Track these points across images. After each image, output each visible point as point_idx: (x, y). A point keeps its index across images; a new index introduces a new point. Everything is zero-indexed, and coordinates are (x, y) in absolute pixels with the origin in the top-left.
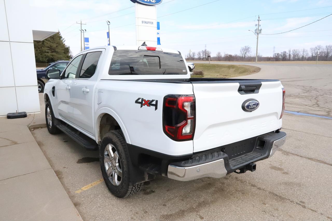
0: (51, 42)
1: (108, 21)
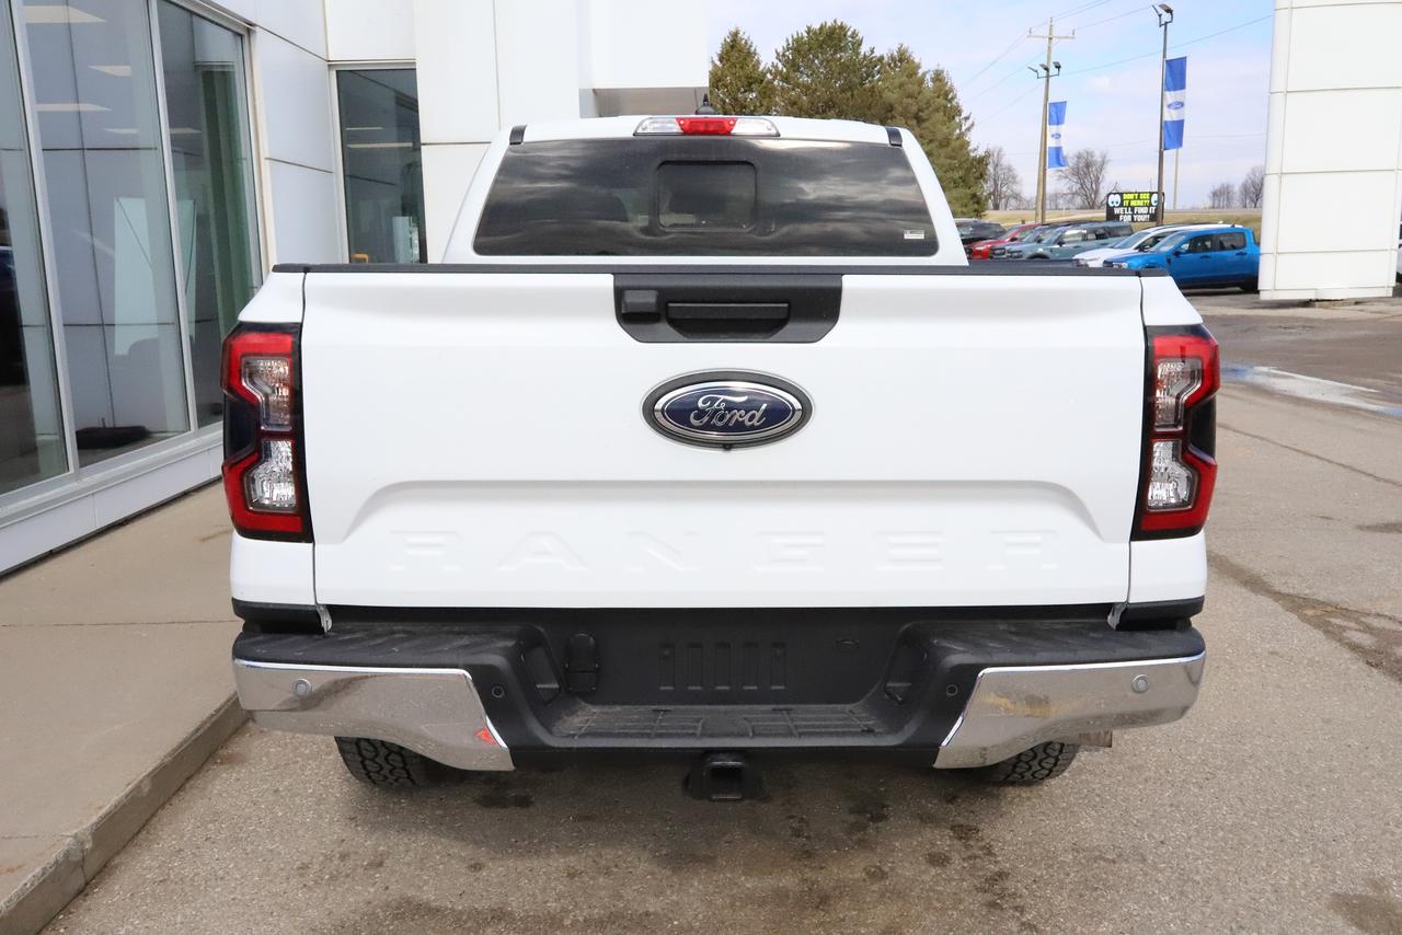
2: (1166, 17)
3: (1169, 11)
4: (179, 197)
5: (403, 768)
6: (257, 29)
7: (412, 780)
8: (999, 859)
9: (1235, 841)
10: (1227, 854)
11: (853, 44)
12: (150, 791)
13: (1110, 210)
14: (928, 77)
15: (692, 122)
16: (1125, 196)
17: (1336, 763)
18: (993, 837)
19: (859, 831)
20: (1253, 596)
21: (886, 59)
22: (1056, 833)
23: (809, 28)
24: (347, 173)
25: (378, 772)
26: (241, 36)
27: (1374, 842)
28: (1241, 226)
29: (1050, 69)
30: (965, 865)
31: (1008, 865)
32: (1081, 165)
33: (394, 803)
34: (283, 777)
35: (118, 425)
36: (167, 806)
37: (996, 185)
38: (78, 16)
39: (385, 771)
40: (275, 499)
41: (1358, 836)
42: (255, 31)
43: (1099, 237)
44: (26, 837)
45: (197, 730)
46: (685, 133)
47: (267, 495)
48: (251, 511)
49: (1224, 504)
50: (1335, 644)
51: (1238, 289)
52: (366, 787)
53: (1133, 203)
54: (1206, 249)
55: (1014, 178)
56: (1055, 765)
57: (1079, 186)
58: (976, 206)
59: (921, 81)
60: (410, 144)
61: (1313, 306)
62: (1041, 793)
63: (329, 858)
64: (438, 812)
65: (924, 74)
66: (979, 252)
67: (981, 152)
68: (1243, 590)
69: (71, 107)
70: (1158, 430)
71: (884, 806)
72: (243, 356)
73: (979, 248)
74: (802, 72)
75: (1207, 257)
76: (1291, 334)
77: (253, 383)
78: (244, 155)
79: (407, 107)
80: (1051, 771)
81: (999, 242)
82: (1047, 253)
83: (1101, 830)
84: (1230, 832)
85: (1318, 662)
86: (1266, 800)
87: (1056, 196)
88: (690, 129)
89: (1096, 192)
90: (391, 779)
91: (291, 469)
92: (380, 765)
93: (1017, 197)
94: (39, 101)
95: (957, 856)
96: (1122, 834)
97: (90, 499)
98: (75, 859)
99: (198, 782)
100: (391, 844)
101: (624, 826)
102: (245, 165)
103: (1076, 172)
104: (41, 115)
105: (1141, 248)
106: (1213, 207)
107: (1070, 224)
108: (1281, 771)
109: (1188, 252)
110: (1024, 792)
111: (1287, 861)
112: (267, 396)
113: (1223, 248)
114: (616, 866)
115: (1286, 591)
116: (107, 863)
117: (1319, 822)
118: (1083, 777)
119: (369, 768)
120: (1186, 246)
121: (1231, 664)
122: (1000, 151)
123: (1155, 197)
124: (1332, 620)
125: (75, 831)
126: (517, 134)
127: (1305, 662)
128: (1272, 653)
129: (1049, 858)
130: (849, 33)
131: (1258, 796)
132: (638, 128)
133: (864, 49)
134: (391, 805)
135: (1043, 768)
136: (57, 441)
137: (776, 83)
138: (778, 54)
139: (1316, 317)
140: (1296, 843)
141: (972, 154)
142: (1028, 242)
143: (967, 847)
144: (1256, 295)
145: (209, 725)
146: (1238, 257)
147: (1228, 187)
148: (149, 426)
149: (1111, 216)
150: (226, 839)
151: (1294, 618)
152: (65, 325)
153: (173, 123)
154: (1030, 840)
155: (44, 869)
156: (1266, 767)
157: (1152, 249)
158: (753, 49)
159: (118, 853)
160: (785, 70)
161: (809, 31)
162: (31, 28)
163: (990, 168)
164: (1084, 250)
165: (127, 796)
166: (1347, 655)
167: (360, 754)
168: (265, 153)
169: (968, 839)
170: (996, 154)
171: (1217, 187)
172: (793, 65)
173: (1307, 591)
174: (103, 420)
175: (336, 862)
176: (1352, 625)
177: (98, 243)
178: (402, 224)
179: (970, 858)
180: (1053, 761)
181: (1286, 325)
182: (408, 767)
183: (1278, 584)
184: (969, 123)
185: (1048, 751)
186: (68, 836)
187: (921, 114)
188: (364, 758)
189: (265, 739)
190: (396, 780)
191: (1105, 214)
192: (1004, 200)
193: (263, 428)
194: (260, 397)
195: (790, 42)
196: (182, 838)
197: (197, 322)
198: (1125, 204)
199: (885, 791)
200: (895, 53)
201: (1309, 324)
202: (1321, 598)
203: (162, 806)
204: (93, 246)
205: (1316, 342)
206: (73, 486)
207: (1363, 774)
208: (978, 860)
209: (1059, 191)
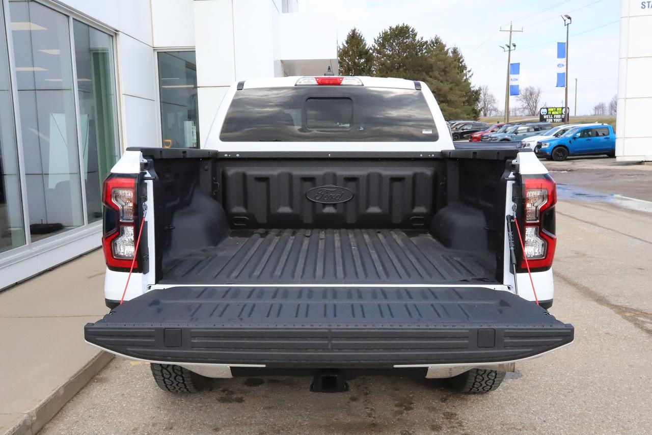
0: (438, 80)
1: (566, 16)
2: (568, 21)
3: (569, 18)
4: (81, 113)
5: (183, 383)
6: (120, 33)
7: (187, 389)
8: (466, 428)
9: (580, 421)
10: (576, 427)
11: (412, 35)
12: (64, 394)
13: (542, 116)
14: (450, 51)
15: (323, 79)
16: (549, 110)
17: (633, 386)
18: (463, 417)
19: (399, 415)
20: (600, 306)
21: (429, 42)
22: (493, 417)
23: (391, 27)
24: (162, 101)
25: (171, 385)
26: (112, 36)
27: (648, 422)
28: (607, 124)
29: (510, 47)
30: (449, 431)
31: (469, 431)
32: (528, 94)
33: (179, 400)
34: (126, 388)
35: (49, 223)
36: (71, 401)
37: (485, 104)
38: (34, 27)
39: (174, 385)
40: (125, 252)
41: (641, 420)
42: (119, 34)
43: (536, 130)
44: (5, 414)
45: (86, 366)
46: (319, 84)
47: (122, 251)
48: (115, 259)
49: (590, 262)
50: (638, 330)
51: (606, 156)
52: (165, 393)
53: (553, 113)
54: (589, 136)
55: (494, 100)
56: (493, 384)
57: (527, 104)
58: (474, 115)
59: (447, 53)
60: (193, 86)
61: (644, 164)
62: (488, 398)
63: (147, 425)
64: (199, 405)
65: (448, 50)
66: (475, 138)
67: (476, 88)
68: (596, 303)
69: (30, 69)
70: (528, 222)
71: (411, 403)
72: (113, 188)
73: (475, 136)
74: (387, 49)
75: (589, 140)
76: (632, 179)
77: (117, 200)
78: (112, 93)
79: (191, 68)
80: (491, 387)
81: (486, 132)
82: (509, 138)
83: (516, 415)
84: (578, 417)
85: (629, 338)
86: (598, 402)
87: (515, 110)
88: (321, 83)
89: (536, 107)
90: (177, 388)
91: (133, 239)
92: (172, 381)
93: (495, 110)
94: (17, 66)
95: (445, 426)
96: (526, 417)
97: (36, 257)
98: (28, 424)
99: (86, 390)
100: (176, 419)
101: (287, 412)
102: (113, 98)
103: (525, 98)
104: (18, 73)
105: (556, 135)
106: (595, 115)
107: (520, 123)
108: (606, 389)
109: (580, 137)
110: (480, 397)
111: (605, 431)
112: (123, 206)
113: (597, 135)
114: (283, 430)
115: (617, 304)
116: (43, 426)
117: (622, 413)
118: (509, 391)
119: (167, 383)
120: (579, 135)
121: (586, 338)
122: (487, 87)
123: (564, 110)
124: (639, 318)
125: (28, 411)
126: (241, 86)
127: (623, 338)
128: (606, 334)
129: (490, 428)
130: (410, 30)
131: (593, 401)
132: (297, 82)
133: (418, 38)
134: (177, 402)
135: (487, 385)
136: (21, 230)
137: (374, 54)
138: (375, 40)
139: (644, 169)
140: (610, 423)
141: (472, 89)
142: (500, 133)
143: (450, 422)
144: (614, 159)
145: (91, 363)
146: (606, 140)
147: (602, 105)
148: (64, 223)
149: (542, 119)
150: (99, 416)
151: (619, 317)
152: (26, 174)
153: (79, 77)
154: (481, 419)
155: (14, 428)
156: (598, 387)
157: (562, 136)
158: (362, 38)
159: (48, 423)
160: (378, 48)
161: (391, 28)
162: (15, 33)
163: (482, 96)
164: (528, 136)
165: (53, 395)
166: (644, 335)
167: (163, 376)
168: (123, 91)
169: (451, 419)
170: (485, 89)
171: (597, 104)
172: (382, 45)
173: (627, 304)
174: (42, 220)
175: (150, 427)
176: (648, 320)
177: (41, 135)
178: (189, 125)
179: (451, 427)
180: (492, 381)
181: (629, 174)
182: (185, 382)
183: (613, 302)
184: (470, 73)
185: (489, 377)
186: (25, 414)
187: (446, 69)
188: (165, 378)
189: (118, 371)
190: (179, 389)
191: (539, 118)
192: (489, 112)
193: (121, 221)
194: (120, 207)
195: (381, 34)
196: (77, 416)
197: (88, 173)
198: (550, 113)
199: (413, 396)
200: (433, 40)
201: (641, 174)
202: (634, 308)
203: (69, 401)
204: (39, 136)
205: (643, 182)
206: (28, 251)
207: (646, 391)
208: (455, 428)
209: (517, 107)
